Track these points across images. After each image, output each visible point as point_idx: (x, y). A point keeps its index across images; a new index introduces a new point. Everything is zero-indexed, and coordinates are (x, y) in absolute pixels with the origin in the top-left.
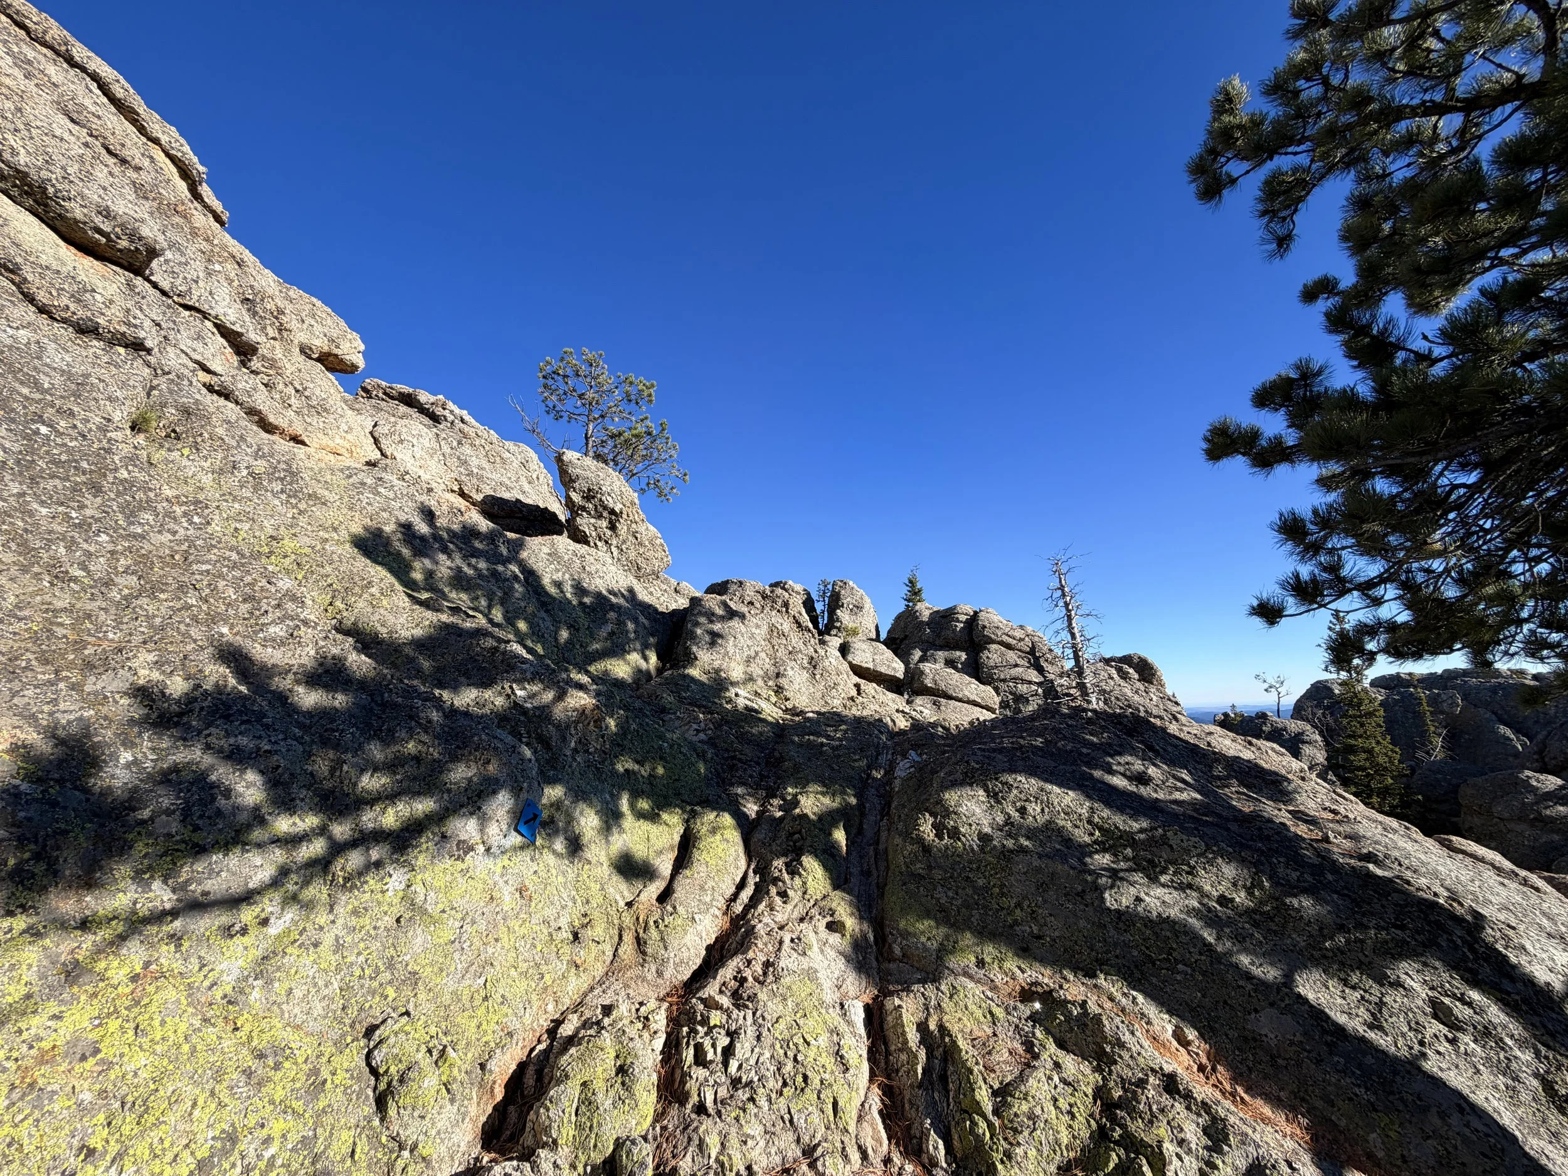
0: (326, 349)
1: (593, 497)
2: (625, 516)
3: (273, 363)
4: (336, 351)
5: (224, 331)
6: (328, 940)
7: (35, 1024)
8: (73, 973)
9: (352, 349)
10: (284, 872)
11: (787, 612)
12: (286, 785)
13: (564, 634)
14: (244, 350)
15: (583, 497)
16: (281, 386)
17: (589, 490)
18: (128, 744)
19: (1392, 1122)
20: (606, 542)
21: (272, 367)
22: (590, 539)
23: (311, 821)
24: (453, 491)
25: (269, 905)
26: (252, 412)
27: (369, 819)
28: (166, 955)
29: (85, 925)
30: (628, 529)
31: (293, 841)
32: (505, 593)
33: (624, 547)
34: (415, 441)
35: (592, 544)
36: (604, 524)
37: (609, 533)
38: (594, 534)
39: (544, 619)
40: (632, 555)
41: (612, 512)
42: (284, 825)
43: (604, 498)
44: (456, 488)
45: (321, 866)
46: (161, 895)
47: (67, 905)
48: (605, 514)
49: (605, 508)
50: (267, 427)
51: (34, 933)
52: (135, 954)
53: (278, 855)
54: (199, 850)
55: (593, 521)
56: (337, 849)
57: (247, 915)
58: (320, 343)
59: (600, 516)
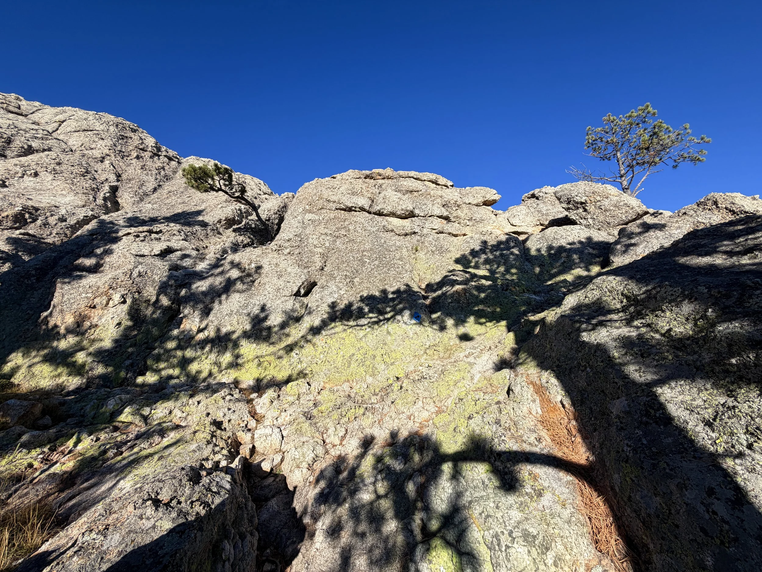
0: (483, 201)
1: (570, 201)
2: (589, 202)
3: (457, 217)
4: (486, 199)
5: (440, 217)
6: (375, 334)
7: (340, 334)
8: (345, 330)
9: (492, 194)
10: (369, 323)
11: (718, 207)
12: (373, 309)
13: (537, 270)
14: (447, 219)
15: (567, 203)
16: (462, 222)
17: (568, 199)
18: (357, 303)
19: (632, 472)
20: (585, 218)
21: (457, 218)
22: (577, 221)
23: (376, 315)
24: (537, 225)
25: (366, 327)
26: (449, 234)
27: (386, 316)
28: (354, 331)
29: (347, 325)
30: (595, 207)
31: (371, 318)
32: (505, 260)
33: (595, 217)
34: (519, 214)
35: (578, 223)
36: (581, 210)
37: (584, 213)
38: (578, 217)
39: (527, 265)
40: (601, 218)
41: (582, 203)
42: (371, 315)
43: (575, 199)
44: (538, 223)
45: (377, 323)
46: (355, 323)
47: (346, 323)
48: (579, 206)
49: (577, 203)
50: (456, 236)
51: (342, 325)
52: (351, 330)
53: (369, 320)
54: (360, 318)
55: (575, 212)
56: (381, 321)
57: (364, 328)
58: (481, 200)
59: (578, 208)
